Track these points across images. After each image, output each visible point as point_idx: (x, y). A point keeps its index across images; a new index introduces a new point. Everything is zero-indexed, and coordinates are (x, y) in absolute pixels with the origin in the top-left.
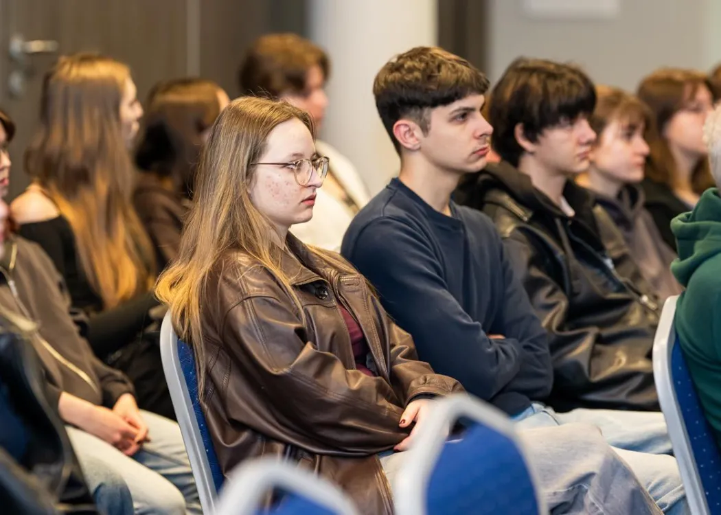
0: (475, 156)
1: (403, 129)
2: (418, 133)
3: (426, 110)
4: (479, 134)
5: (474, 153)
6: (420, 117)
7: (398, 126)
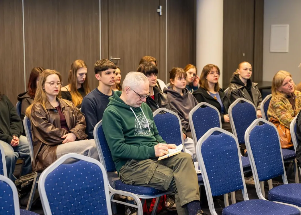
0: (111, 82)
1: (97, 76)
2: (100, 77)
3: (101, 72)
4: (112, 77)
5: (111, 81)
6: (100, 73)
7: (96, 75)
